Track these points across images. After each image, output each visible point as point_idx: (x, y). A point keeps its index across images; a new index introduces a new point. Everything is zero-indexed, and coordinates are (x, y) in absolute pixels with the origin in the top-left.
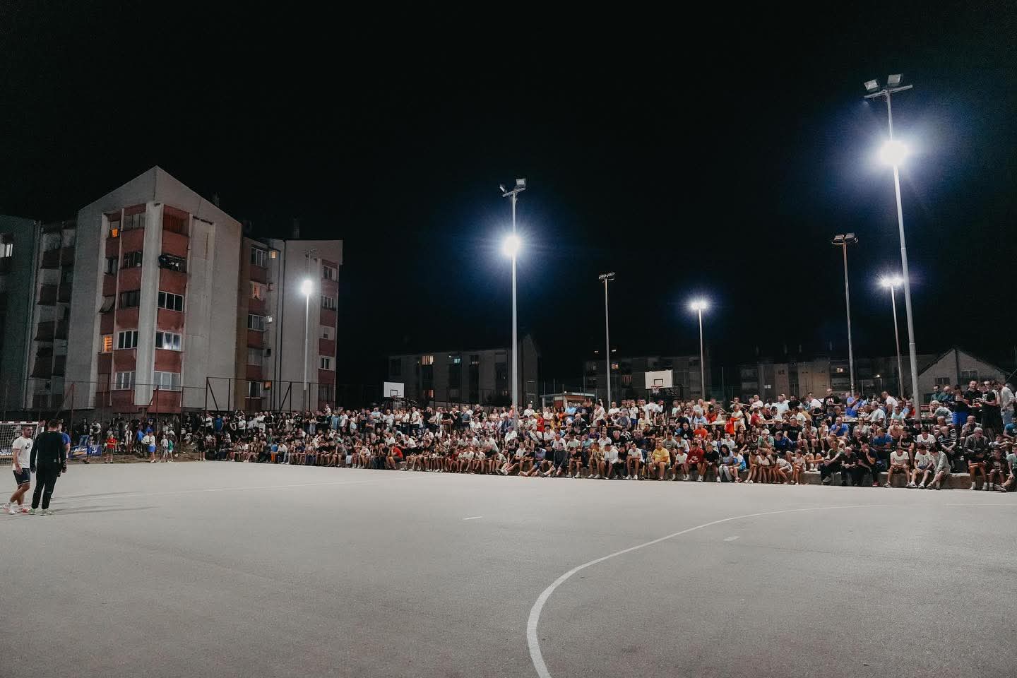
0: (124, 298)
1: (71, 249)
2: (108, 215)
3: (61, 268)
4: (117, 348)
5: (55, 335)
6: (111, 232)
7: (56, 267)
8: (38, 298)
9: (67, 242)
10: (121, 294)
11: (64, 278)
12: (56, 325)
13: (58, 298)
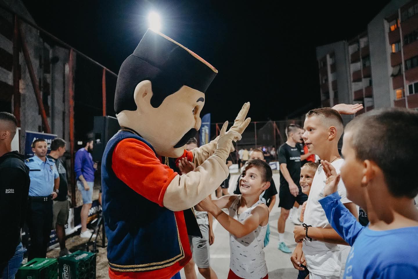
0: (409, 63)
1: (367, 48)
2: (386, 19)
3: (361, 60)
4: (408, 94)
5: (364, 96)
6: (390, 29)
7: (359, 61)
8: (352, 79)
9: (362, 45)
10: (405, 61)
11: (364, 65)
12: (364, 91)
13: (362, 76)
